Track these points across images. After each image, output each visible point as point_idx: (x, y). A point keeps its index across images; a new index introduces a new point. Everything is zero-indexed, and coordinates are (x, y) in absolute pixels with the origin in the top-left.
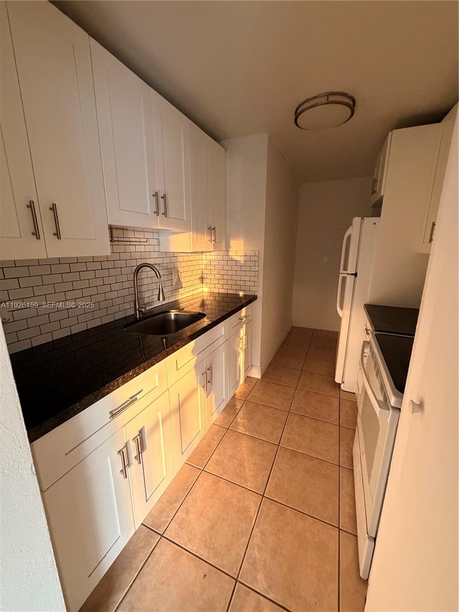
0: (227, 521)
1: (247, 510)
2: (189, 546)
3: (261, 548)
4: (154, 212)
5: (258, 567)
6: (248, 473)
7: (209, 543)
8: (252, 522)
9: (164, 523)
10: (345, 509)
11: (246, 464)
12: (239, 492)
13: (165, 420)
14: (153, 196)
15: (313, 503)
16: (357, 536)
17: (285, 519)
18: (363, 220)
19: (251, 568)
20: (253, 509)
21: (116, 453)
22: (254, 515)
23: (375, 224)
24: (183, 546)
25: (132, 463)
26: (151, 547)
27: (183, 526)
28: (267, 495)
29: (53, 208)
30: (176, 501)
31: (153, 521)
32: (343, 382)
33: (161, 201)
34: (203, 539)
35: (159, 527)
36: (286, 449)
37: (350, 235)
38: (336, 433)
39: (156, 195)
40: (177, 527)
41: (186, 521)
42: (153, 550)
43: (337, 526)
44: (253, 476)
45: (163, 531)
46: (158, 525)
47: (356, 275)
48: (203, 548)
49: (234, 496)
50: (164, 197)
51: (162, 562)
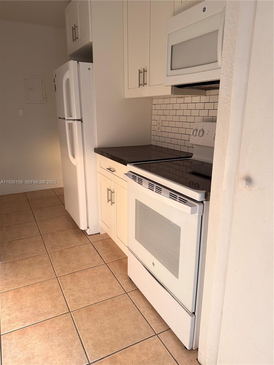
15: (130, 334)
16: (170, 329)
18: (79, 64)
23: (89, 69)
32: (88, 228)
36: (78, 310)
37: (69, 79)
38: (107, 270)
43: (155, 334)
47: (81, 120)
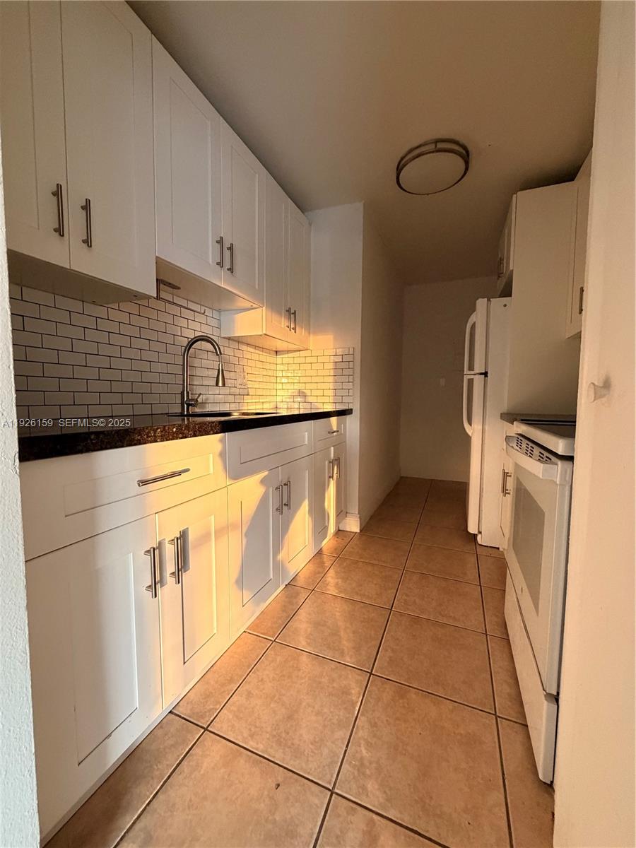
0: (314, 708)
1: (346, 692)
2: (251, 743)
3: (371, 744)
4: (217, 264)
5: (368, 772)
6: (346, 644)
7: (284, 739)
8: (354, 708)
9: (210, 710)
10: (502, 689)
11: (342, 633)
12: (332, 669)
13: (220, 532)
14: (217, 242)
15: (450, 682)
16: (527, 726)
17: (408, 704)
18: (489, 302)
19: (356, 773)
20: (356, 692)
21: (143, 553)
22: (359, 698)
23: (505, 306)
24: (240, 744)
25: (167, 583)
26: (187, 745)
27: (241, 715)
28: (376, 671)
29: (86, 207)
30: (231, 681)
31: (191, 710)
32: (480, 533)
33: (227, 254)
34: (275, 733)
35: (202, 717)
36: (402, 614)
37: (474, 323)
38: (477, 594)
39: (220, 241)
40: (231, 717)
41: (246, 708)
42: (190, 749)
43: (494, 713)
44: (354, 648)
45: (209, 723)
46: (200, 714)
47: (486, 374)
48: (274, 745)
49: (324, 674)
50: (231, 248)
51: (204, 768)
